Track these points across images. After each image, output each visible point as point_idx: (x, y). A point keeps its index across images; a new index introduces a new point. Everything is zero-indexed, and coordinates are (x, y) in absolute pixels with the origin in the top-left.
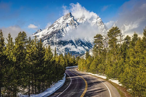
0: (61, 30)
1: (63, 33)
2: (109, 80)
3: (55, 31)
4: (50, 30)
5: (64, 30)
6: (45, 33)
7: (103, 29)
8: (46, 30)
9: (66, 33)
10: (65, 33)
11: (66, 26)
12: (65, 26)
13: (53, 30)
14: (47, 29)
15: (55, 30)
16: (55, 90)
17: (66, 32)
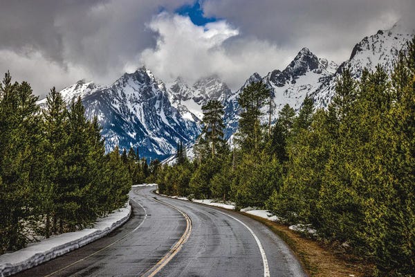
0: (111, 92)
1: (115, 100)
2: (242, 210)
3: (94, 93)
4: (82, 90)
5: (119, 92)
6: (68, 97)
7: (220, 92)
8: (69, 89)
9: (122, 98)
10: (120, 100)
11: (124, 82)
12: (121, 81)
13: (89, 90)
14: (74, 88)
15: (94, 90)
16: (113, 226)
17: (124, 96)
